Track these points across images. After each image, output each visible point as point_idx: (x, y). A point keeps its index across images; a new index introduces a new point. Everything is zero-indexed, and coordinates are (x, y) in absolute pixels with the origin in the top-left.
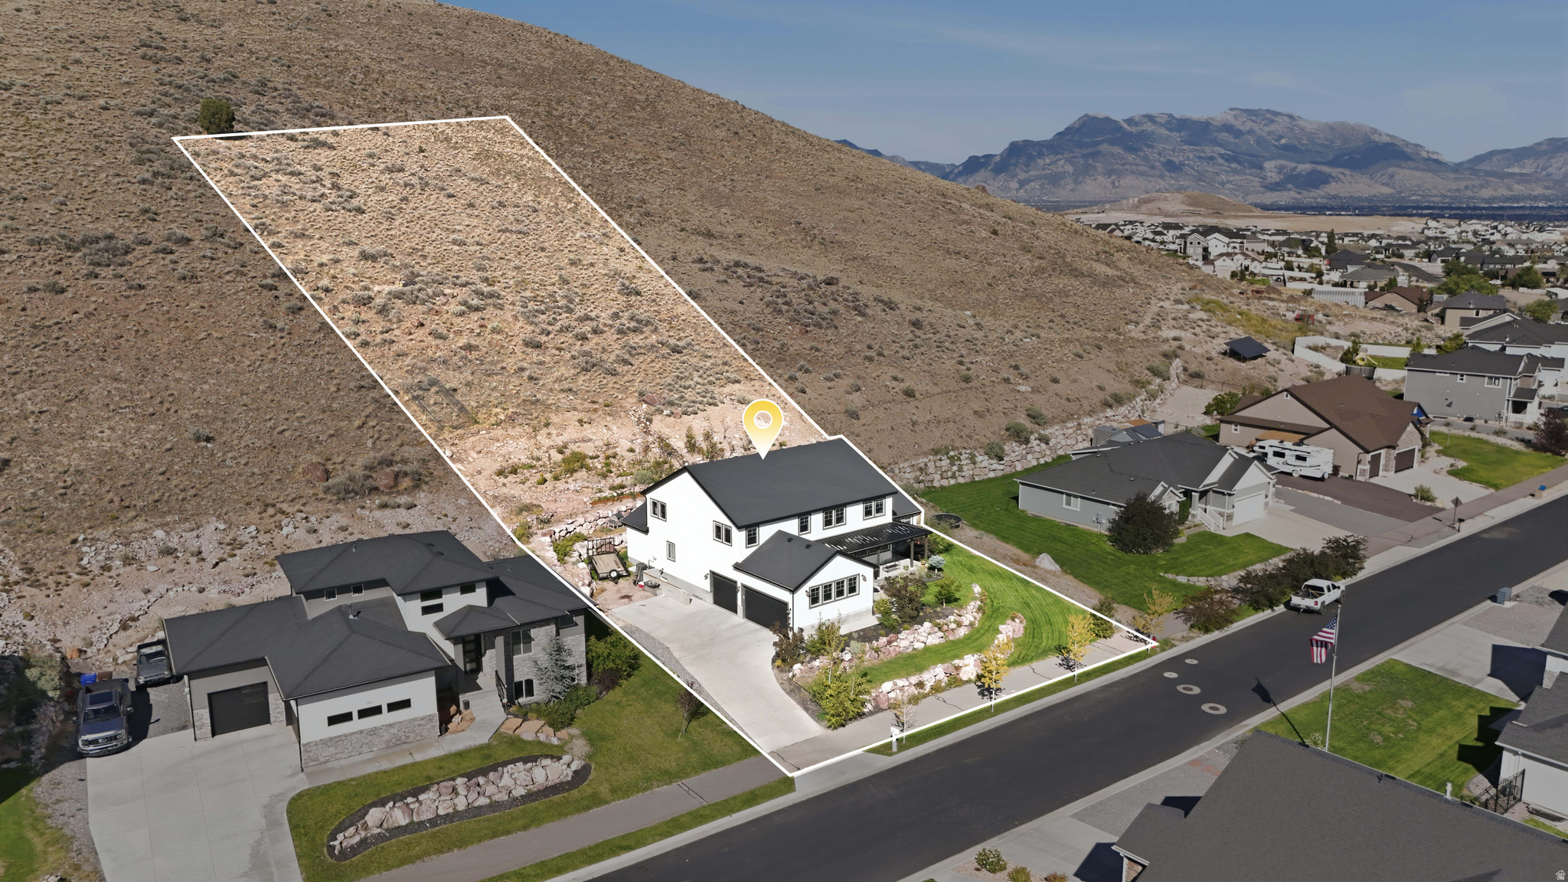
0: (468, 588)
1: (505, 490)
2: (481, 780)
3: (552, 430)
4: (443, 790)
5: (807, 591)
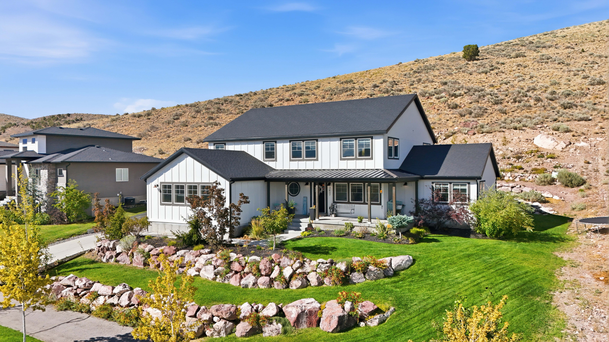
0: (34, 140)
5: (158, 186)
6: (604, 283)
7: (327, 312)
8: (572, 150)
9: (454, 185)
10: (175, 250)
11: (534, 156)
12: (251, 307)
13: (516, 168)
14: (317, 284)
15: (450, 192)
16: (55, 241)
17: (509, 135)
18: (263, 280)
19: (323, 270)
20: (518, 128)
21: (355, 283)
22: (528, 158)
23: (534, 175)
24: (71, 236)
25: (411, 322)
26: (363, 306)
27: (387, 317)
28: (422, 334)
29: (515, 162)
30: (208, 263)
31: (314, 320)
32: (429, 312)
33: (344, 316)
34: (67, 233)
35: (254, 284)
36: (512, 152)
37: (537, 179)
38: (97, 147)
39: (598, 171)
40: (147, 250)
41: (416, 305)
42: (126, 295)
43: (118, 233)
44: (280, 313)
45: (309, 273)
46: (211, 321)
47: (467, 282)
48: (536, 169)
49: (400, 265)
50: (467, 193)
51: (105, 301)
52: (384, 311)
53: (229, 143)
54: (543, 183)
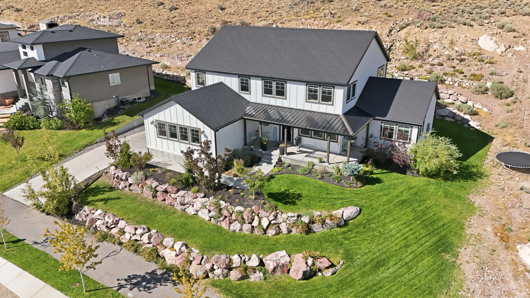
0: (32, 48)
5: (153, 122)
6: (500, 239)
7: (295, 265)
8: (510, 55)
9: (399, 126)
10: (176, 191)
11: (476, 59)
12: (240, 259)
13: (457, 71)
14: (287, 232)
15: (396, 132)
16: (74, 153)
17: (458, 32)
18: (246, 227)
19: (292, 222)
20: (467, 24)
21: (315, 232)
22: (470, 61)
23: (472, 82)
24: (85, 147)
25: (354, 276)
26: (321, 262)
27: (337, 270)
28: (362, 289)
29: (458, 64)
30: (204, 206)
31: (286, 270)
32: (368, 267)
33: (307, 271)
34: (81, 143)
35: (240, 230)
36: (457, 52)
37: (472, 87)
38: (88, 51)
39: (527, 82)
40: (154, 186)
41: (359, 258)
42: (146, 236)
43: (127, 164)
44: (262, 263)
45: (281, 223)
46: (212, 269)
47: (398, 235)
48: (474, 75)
49: (349, 217)
50: (409, 134)
51: (131, 237)
52: (336, 265)
53: (208, 72)
54: (477, 93)
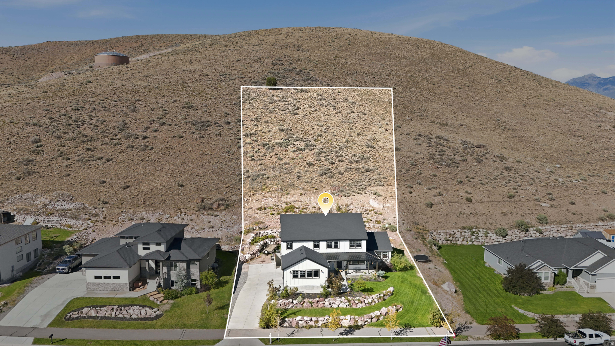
0: (158, 244)
1: (256, 215)
2: (123, 308)
3: (289, 196)
4: (109, 308)
5: (290, 272)
6: (435, 285)
7: (391, 310)
9: (384, 253)
10: (323, 300)
11: (373, 212)
13: (369, 220)
14: (378, 302)
15: (382, 255)
18: (364, 304)
20: (359, 193)
21: (386, 299)
22: (371, 214)
23: (378, 225)
37: (380, 228)
38: (184, 239)
45: (374, 299)
48: (377, 221)
50: (388, 255)
53: (295, 242)
